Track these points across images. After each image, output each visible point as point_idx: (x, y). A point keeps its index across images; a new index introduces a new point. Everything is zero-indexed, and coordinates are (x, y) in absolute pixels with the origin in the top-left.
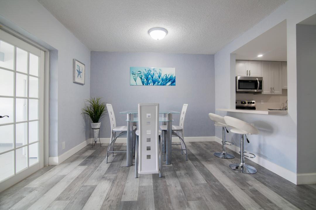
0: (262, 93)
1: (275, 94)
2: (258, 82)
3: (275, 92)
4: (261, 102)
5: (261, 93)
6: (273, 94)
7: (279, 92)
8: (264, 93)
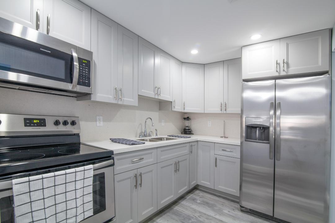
0: (93, 98)
1: (125, 103)
2: (76, 64)
3: (125, 99)
4: (96, 122)
5: (90, 99)
6: (120, 103)
7: (133, 100)
8: (98, 99)
